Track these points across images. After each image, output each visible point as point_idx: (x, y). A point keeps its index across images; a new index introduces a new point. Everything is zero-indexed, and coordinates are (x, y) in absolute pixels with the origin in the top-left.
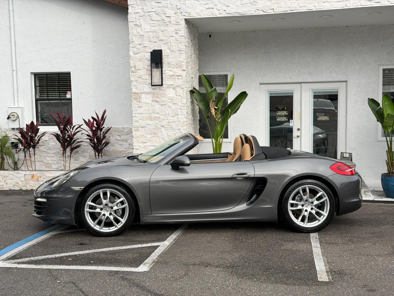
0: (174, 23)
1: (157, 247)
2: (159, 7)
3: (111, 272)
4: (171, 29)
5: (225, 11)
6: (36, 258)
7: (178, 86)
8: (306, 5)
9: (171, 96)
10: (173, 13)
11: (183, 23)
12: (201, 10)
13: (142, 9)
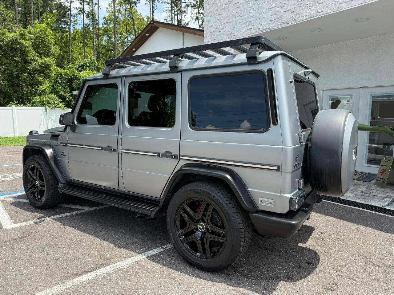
5: (259, 29)
10: (227, 37)
12: (244, 32)
13: (211, 38)
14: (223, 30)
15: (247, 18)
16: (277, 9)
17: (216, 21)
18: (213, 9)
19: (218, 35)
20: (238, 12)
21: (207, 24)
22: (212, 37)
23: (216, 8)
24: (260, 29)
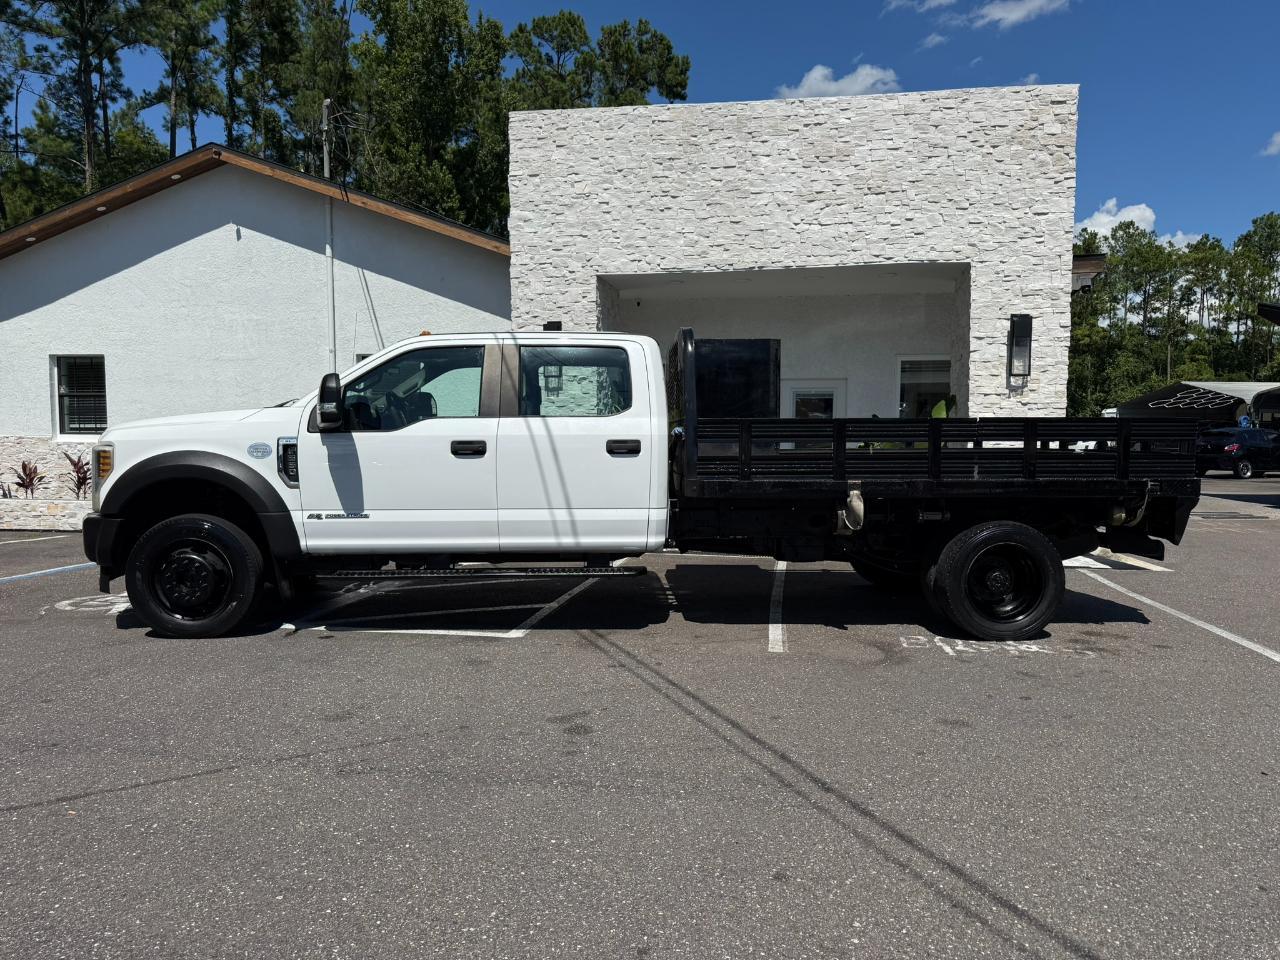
0: (580, 281)
1: (538, 609)
2: (559, 256)
3: (467, 637)
4: (576, 290)
5: (659, 265)
6: (359, 619)
7: (584, 379)
8: (782, 259)
9: (573, 392)
10: (580, 265)
11: (594, 281)
12: (623, 263)
13: (531, 258)
14: (568, 249)
15: (628, 238)
16: (696, 238)
17: (545, 226)
18: (537, 198)
19: (553, 256)
20: (606, 222)
21: (518, 226)
22: (537, 257)
23: (547, 197)
24: (662, 266)
